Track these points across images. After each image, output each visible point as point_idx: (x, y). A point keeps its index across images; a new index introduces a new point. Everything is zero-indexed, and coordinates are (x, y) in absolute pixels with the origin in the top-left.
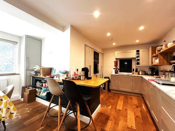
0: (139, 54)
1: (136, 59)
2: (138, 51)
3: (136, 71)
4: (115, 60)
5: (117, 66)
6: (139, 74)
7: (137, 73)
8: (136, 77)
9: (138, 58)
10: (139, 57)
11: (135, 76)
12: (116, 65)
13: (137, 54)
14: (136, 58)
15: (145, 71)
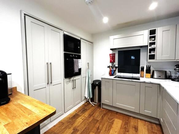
0: (154, 37)
1: (149, 48)
2: (153, 32)
3: (148, 71)
4: (111, 52)
5: (114, 61)
6: (152, 77)
7: (149, 75)
8: (147, 85)
9: (153, 46)
10: (154, 43)
11: (144, 82)
12: (112, 61)
13: (150, 37)
14: (147, 46)
15: (166, 72)
